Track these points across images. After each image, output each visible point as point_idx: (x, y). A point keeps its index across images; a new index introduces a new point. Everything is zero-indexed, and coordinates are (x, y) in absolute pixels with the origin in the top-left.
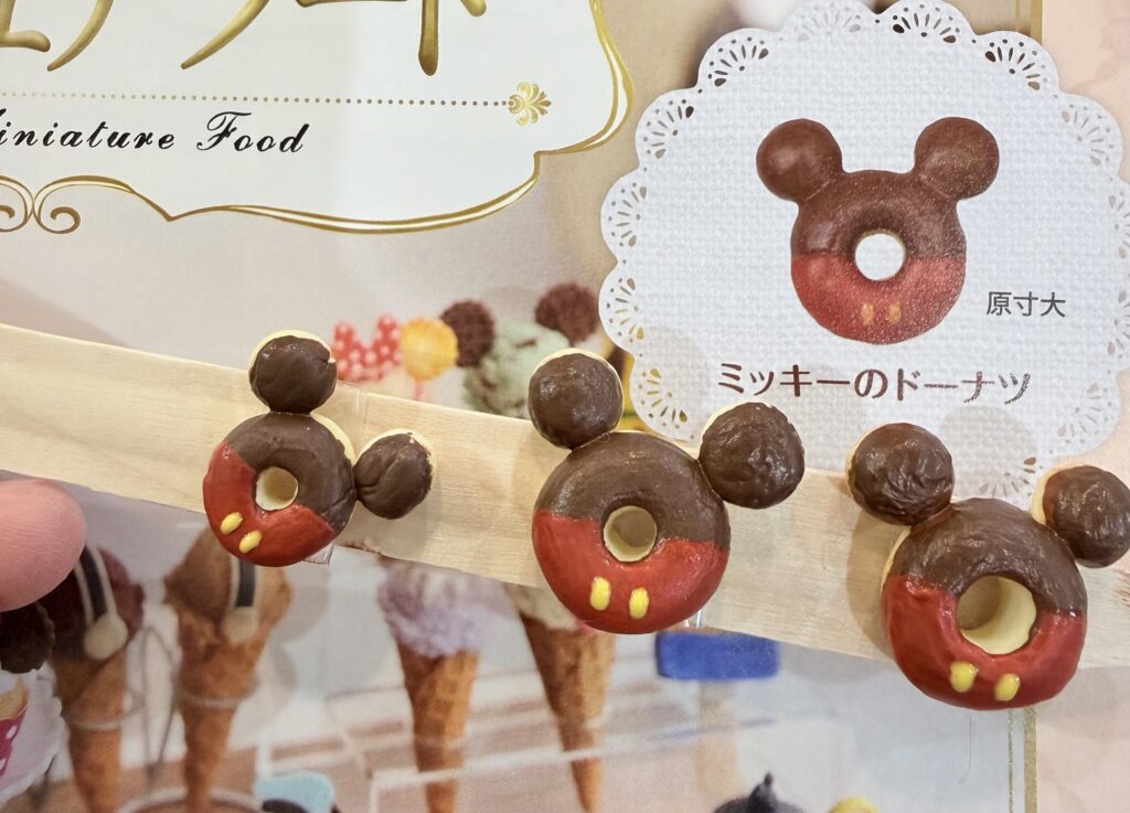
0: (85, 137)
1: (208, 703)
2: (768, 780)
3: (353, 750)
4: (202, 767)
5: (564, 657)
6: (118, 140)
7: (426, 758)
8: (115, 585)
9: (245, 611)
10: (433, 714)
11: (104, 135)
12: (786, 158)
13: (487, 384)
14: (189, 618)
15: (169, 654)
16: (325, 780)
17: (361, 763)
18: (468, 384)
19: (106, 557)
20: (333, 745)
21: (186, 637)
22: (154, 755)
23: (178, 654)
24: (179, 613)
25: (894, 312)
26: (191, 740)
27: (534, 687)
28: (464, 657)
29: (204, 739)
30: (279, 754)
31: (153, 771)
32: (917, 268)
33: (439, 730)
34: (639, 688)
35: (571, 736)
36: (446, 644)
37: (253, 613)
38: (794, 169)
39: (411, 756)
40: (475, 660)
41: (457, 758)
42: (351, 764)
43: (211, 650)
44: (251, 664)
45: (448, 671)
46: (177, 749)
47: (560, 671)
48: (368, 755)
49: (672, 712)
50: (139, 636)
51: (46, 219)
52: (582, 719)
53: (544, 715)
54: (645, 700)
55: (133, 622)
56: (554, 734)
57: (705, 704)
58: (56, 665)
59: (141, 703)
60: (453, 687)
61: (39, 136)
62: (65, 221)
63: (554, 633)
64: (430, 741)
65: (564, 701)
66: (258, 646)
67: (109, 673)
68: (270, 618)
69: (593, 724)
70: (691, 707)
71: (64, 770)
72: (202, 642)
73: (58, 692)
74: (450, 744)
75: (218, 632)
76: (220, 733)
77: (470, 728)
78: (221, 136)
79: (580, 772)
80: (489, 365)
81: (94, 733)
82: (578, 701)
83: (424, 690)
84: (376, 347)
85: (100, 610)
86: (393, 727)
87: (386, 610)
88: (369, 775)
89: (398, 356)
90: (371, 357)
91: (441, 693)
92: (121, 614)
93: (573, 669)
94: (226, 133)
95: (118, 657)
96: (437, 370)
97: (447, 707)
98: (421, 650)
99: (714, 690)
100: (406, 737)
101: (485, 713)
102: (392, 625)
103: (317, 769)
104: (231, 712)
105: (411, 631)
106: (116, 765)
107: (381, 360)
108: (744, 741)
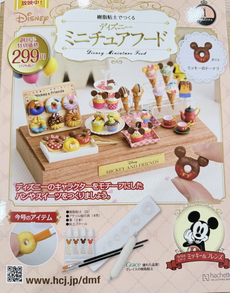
0: (122, 54)
1: (136, 101)
2: (190, 106)
3: (151, 105)
4: (136, 107)
5: (171, 96)
6: (126, 54)
7: (158, 105)
8: (126, 91)
9: (139, 93)
10: (158, 102)
11: (124, 53)
12: (193, 46)
13: (163, 71)
14: (134, 93)
15: (132, 97)
16: (148, 108)
17: (152, 106)
18: (161, 71)
19: (125, 88)
20: (149, 104)
21: (134, 95)
22: (131, 106)
23: (133, 97)
24: (133, 93)
25: (204, 60)
26: (135, 104)
27: (168, 99)
28: (161, 96)
29: (136, 104)
30: (144, 105)
31: (131, 107)
32: (206, 56)
33: (159, 103)
34: (178, 99)
35: (172, 103)
36: (159, 95)
37: (140, 93)
38: (193, 47)
39: (156, 105)
40: (162, 97)
41: (161, 105)
42: (150, 106)
43: (136, 96)
44: (140, 98)
45: (160, 98)
46: (134, 105)
47: (170, 97)
48: (152, 105)
49: (181, 101)
50: (129, 95)
51: (118, 62)
52: (172, 101)
53: (169, 101)
54: (178, 100)
55: (128, 94)
56: (170, 103)
57: (184, 100)
58: (121, 98)
59: (130, 101)
60: (160, 99)
61: (117, 53)
62: (121, 62)
63: (170, 94)
64: (158, 104)
65: (171, 100)
66: (141, 96)
67: (126, 99)
68: (142, 93)
69: (174, 102)
70: (183, 100)
71: (123, 107)
72: (135, 96)
73: (122, 100)
74: (160, 104)
75: (137, 95)
76: (138, 104)
77: (162, 103)
78: (137, 53)
79: (173, 106)
80: (163, 69)
81: (125, 104)
82: (172, 100)
83: (157, 99)
84: (151, 67)
85: (125, 93)
86: (154, 103)
87: (153, 92)
88: (152, 107)
89: (154, 68)
90: (151, 68)
91: (159, 100)
92: (127, 93)
93: (172, 97)
94: (138, 53)
95: (127, 97)
96: (157, 69)
97: (160, 101)
98: (157, 96)
99: (185, 98)
100: (156, 104)
101: (163, 101)
102: (154, 94)
103: (148, 107)
104: (139, 102)
105: (156, 94)
106: (128, 107)
107: (152, 69)
108: (188, 103)
